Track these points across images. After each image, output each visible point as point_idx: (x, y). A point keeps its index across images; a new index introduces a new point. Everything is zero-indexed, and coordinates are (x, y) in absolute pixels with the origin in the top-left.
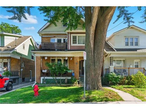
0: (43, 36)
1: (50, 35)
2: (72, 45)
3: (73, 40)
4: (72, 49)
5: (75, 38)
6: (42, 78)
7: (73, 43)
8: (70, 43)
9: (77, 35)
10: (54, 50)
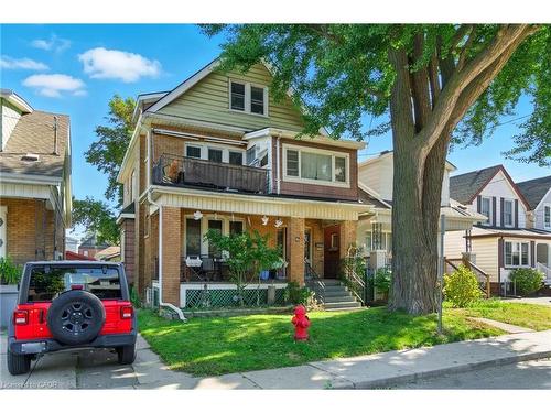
0: (162, 131)
1: (183, 130)
2: (287, 178)
3: (289, 164)
4: (286, 193)
5: (292, 156)
6: (184, 288)
7: (289, 173)
8: (281, 173)
9: (300, 149)
10: (222, 189)
